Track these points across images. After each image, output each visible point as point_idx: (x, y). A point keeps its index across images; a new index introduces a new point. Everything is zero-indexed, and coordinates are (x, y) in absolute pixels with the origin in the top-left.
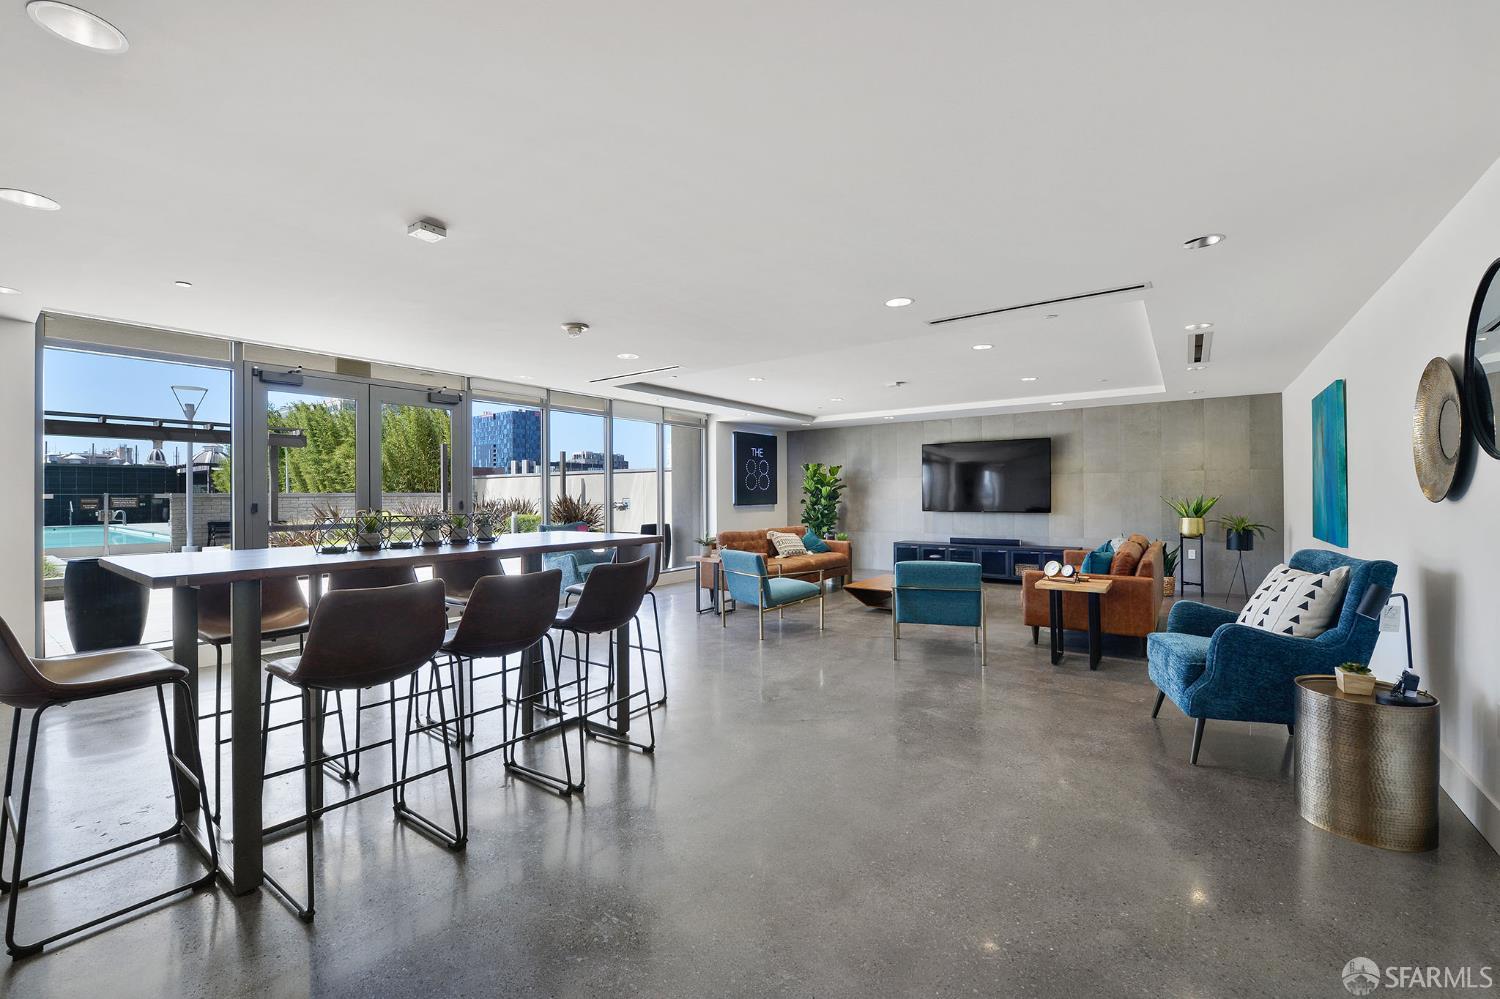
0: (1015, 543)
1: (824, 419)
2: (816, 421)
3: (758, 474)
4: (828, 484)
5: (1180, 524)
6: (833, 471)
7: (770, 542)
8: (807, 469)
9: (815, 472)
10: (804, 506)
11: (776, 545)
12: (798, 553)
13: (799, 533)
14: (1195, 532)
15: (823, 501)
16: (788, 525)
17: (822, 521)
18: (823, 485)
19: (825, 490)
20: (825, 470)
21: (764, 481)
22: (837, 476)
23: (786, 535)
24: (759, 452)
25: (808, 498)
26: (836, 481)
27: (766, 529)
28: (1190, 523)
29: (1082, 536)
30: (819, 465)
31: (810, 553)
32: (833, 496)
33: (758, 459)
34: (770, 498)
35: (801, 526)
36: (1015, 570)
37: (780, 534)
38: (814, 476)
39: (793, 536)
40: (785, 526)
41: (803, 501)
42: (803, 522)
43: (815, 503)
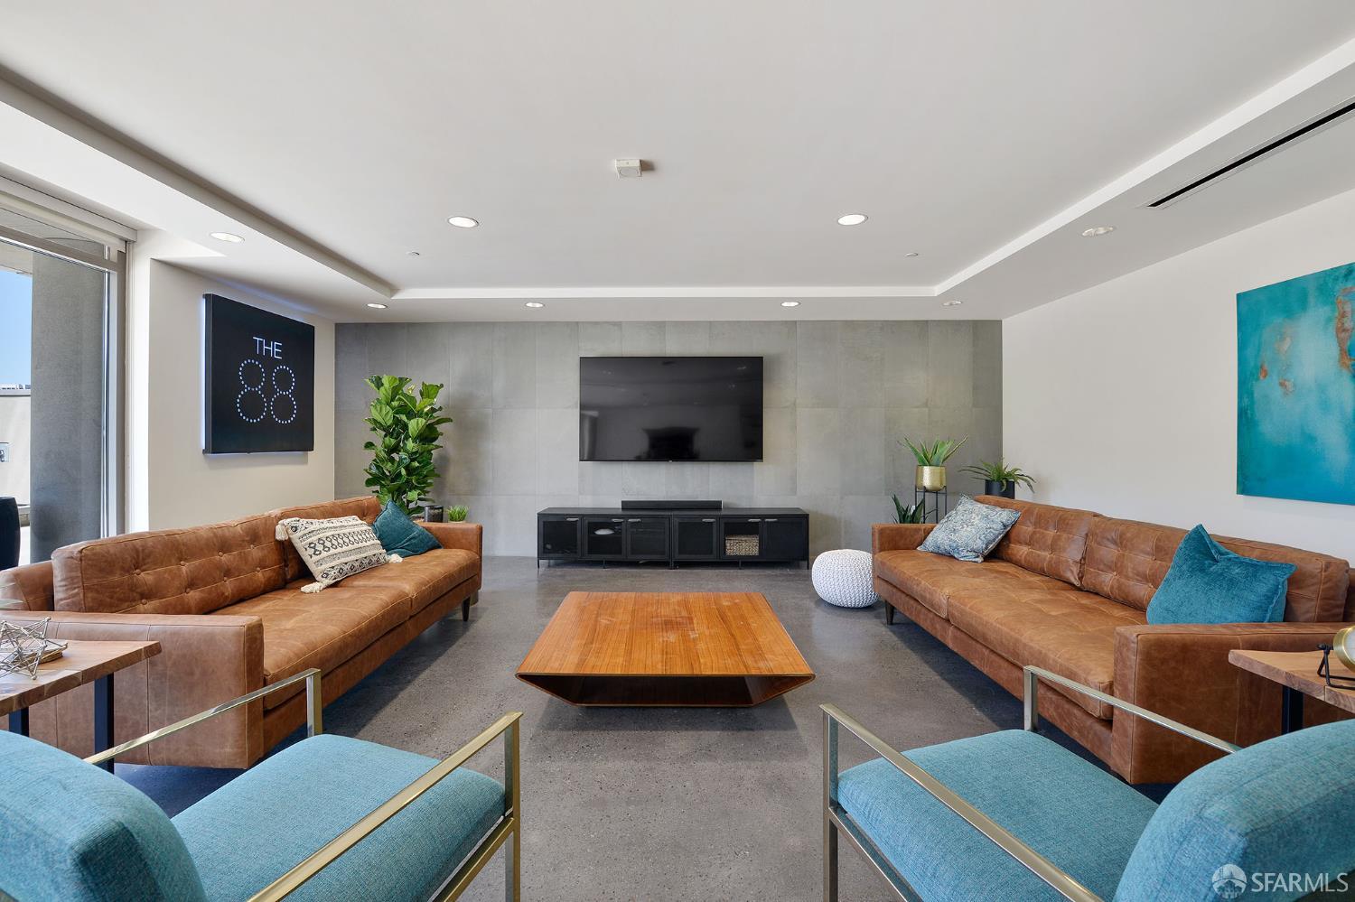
0: (716, 506)
1: (416, 295)
2: (397, 297)
3: (269, 391)
4: (420, 414)
5: (919, 475)
6: (428, 392)
7: (287, 550)
8: (379, 384)
9: (396, 391)
10: (371, 454)
11: (306, 555)
12: (369, 568)
13: (362, 512)
14: (938, 485)
15: (411, 445)
16: (338, 494)
17: (408, 482)
18: (411, 415)
19: (415, 425)
20: (412, 389)
21: (283, 407)
22: (438, 401)
23: (336, 522)
24: (274, 348)
25: (378, 438)
26: (433, 410)
27: (276, 512)
28: (932, 474)
29: (794, 491)
30: (403, 381)
31: (395, 558)
32: (428, 436)
33: (269, 362)
34: (299, 438)
35: (368, 496)
36: (725, 546)
37: (316, 524)
38: (392, 400)
39: (353, 524)
40: (327, 498)
41: (369, 445)
42: (369, 483)
43: (396, 449)
